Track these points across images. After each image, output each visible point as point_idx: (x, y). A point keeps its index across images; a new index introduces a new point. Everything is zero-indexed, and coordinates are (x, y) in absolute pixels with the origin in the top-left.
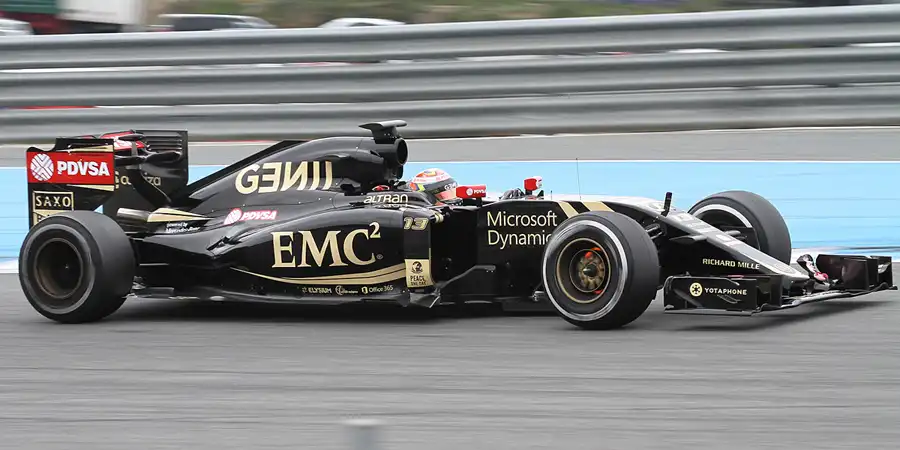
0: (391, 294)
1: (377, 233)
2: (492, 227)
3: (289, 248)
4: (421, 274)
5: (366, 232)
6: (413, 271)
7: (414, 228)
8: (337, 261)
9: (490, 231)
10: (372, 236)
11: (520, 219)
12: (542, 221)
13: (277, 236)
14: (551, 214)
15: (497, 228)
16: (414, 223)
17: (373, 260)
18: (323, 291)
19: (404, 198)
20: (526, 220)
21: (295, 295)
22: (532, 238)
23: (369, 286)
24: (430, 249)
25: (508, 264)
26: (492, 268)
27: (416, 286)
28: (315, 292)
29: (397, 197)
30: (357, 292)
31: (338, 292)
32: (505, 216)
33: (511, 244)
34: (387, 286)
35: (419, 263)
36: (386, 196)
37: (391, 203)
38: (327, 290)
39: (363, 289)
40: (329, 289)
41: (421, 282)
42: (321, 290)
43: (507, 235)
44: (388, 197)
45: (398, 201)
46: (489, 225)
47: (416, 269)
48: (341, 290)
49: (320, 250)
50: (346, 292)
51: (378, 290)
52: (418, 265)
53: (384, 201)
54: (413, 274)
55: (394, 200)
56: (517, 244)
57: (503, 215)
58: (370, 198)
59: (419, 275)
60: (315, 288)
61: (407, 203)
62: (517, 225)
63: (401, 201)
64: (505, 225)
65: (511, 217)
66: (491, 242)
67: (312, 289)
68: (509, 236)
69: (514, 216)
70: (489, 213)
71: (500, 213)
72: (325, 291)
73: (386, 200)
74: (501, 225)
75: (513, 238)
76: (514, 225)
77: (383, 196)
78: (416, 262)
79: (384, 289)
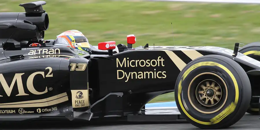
0: (55, 113)
1: (51, 74)
2: (120, 68)
6: (77, 97)
7: (77, 70)
8: (21, 92)
9: (118, 71)
10: (47, 76)
11: (138, 62)
12: (154, 63)
14: (160, 59)
15: (123, 68)
16: (77, 67)
17: (46, 91)
18: (9, 112)
19: (57, 51)
20: (142, 63)
22: (147, 74)
23: (41, 108)
24: (88, 83)
25: (130, 91)
26: (120, 94)
27: (78, 107)
28: (4, 113)
29: (52, 50)
30: (33, 112)
31: (20, 112)
32: (128, 61)
33: (132, 78)
34: (53, 108)
35: (81, 92)
36: (44, 50)
37: (48, 54)
38: (12, 111)
39: (37, 110)
40: (14, 111)
41: (82, 104)
42: (8, 111)
43: (130, 73)
44: (46, 51)
45: (53, 53)
46: (117, 67)
47: (79, 96)
48: (22, 111)
49: (9, 86)
50: (26, 112)
51: (48, 110)
52: (80, 94)
53: (43, 53)
54: (77, 100)
55: (50, 53)
56: (136, 78)
57: (127, 60)
58: (32, 52)
59: (81, 100)
60: (4, 110)
61: (59, 54)
62: (136, 66)
63: (55, 53)
64: (128, 66)
65: (133, 62)
66: (119, 78)
67: (1, 111)
68: (131, 73)
69: (134, 61)
70: (117, 59)
71: (125, 59)
72: (11, 112)
73: (44, 53)
74: (125, 66)
75: (134, 75)
76: (134, 66)
77: (42, 50)
78: (79, 92)
79: (52, 109)
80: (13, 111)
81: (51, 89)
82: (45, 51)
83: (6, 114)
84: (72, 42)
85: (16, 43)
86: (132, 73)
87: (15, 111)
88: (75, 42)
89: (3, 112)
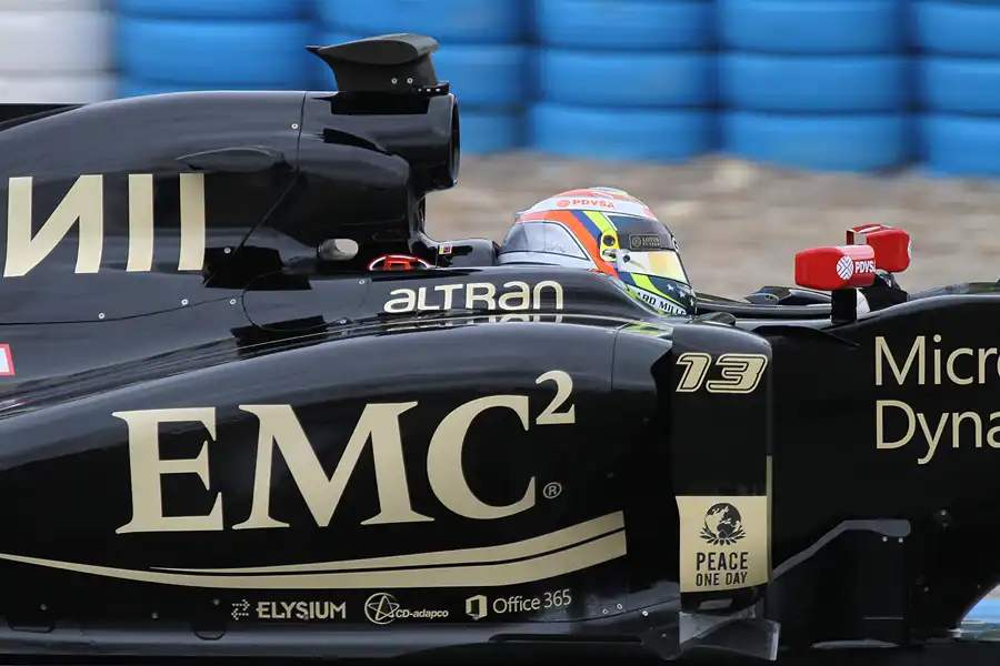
1: (563, 409)
2: (891, 388)
3: (200, 466)
4: (738, 546)
5: (520, 404)
6: (708, 536)
7: (715, 387)
8: (395, 505)
9: (880, 404)
10: (542, 420)
11: (991, 361)
13: (142, 426)
16: (714, 372)
17: (528, 501)
18: (313, 610)
19: (548, 295)
21: (198, 627)
23: (492, 593)
24: (769, 460)
25: (944, 513)
26: (898, 529)
27: (712, 588)
28: (282, 616)
29: (520, 290)
30: (445, 614)
31: (373, 614)
32: (937, 353)
33: (956, 444)
34: (553, 592)
35: (731, 507)
36: (471, 287)
37: (499, 312)
38: (331, 609)
39: (469, 601)
40: (338, 606)
41: (734, 572)
42: (308, 608)
43: (945, 416)
44: (485, 291)
45: (525, 306)
46: (879, 382)
47: (719, 528)
48: (386, 609)
49: (329, 469)
50: (405, 613)
51: (523, 606)
52: (726, 516)
53: (469, 305)
54: (707, 548)
55: (510, 302)
56: (979, 444)
57: (930, 346)
58: (406, 296)
59: (727, 549)
60: (284, 604)
61: (559, 312)
62: (982, 380)
63: (537, 306)
64: (938, 381)
65: (961, 356)
66: (884, 441)
67: (270, 607)
68: (950, 420)
69: (969, 351)
70: (880, 342)
71: (920, 341)
72: (322, 612)
73: (475, 301)
74: (922, 381)
75: (967, 426)
76: (970, 380)
77: (460, 286)
78: (722, 506)
79: (544, 602)
80: (333, 606)
81: (553, 490)
82: (477, 291)
83: (294, 624)
84: (603, 247)
85: (291, 251)
86: (957, 419)
87: (343, 606)
88: (616, 245)
89: (278, 613)
